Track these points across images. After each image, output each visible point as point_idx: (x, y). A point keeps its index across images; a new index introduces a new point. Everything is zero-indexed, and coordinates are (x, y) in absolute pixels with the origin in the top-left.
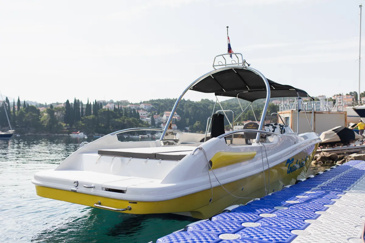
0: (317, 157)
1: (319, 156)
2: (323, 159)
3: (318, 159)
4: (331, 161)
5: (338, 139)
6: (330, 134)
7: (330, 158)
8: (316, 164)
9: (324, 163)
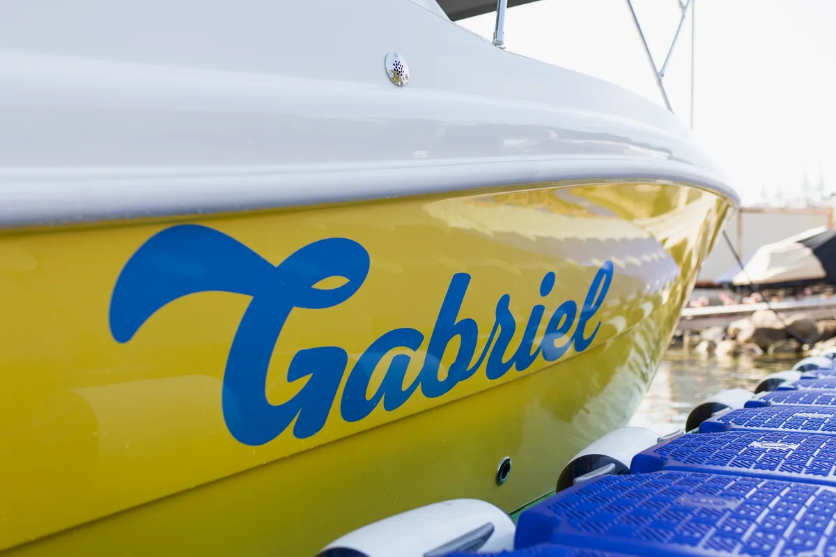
0: (737, 331)
1: (746, 328)
2: (764, 336)
3: (742, 337)
4: (794, 344)
5: (814, 269)
6: (787, 254)
7: (788, 333)
8: (735, 354)
9: (765, 349)
